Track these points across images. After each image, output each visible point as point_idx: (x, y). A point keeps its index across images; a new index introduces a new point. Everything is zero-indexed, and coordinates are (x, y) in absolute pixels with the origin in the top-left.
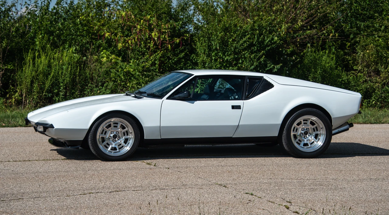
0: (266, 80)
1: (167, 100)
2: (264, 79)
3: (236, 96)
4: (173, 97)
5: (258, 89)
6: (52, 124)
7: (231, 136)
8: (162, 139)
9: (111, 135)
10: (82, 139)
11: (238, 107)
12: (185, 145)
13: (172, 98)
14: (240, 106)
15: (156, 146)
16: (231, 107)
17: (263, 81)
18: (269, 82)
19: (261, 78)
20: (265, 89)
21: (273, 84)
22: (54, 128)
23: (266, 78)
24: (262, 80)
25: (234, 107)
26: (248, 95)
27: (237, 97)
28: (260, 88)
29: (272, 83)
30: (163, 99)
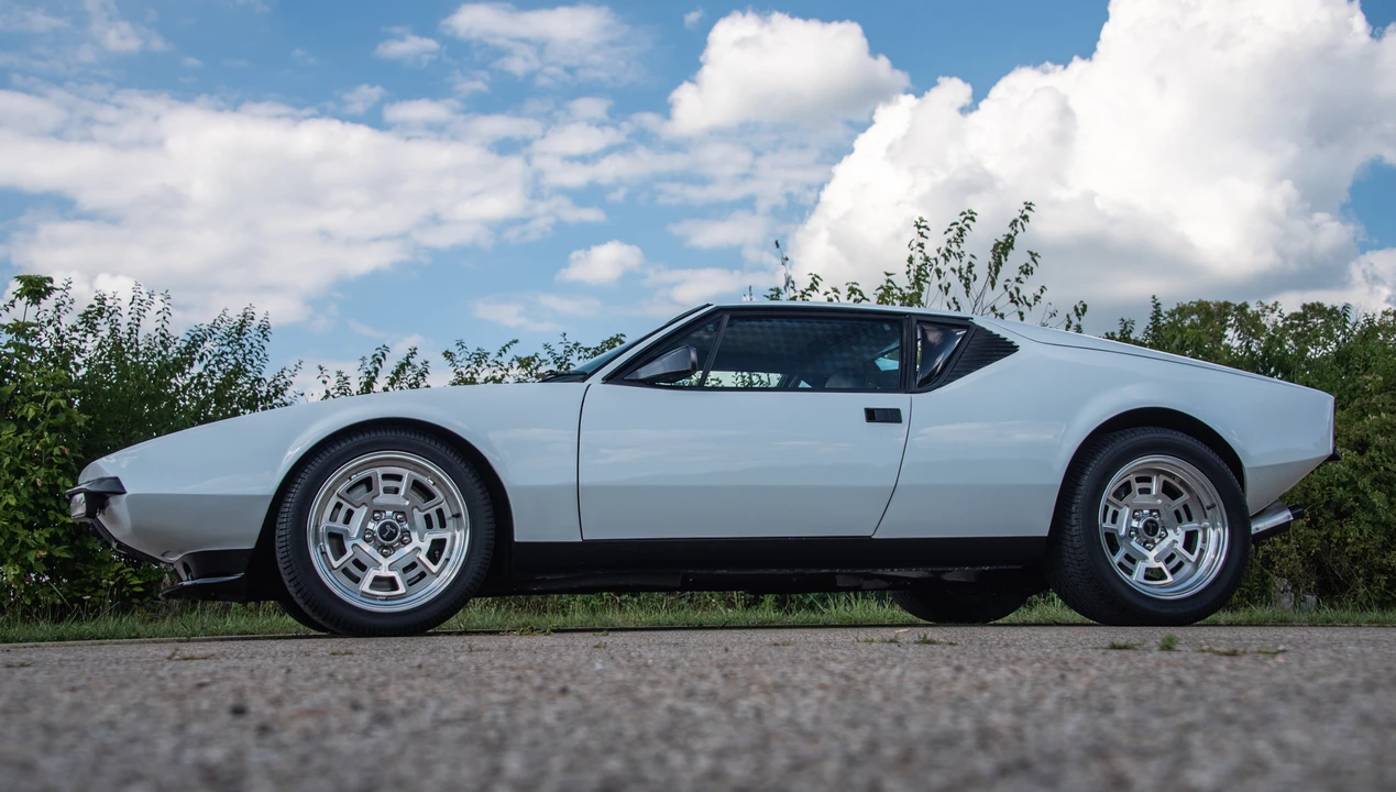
0: (983, 329)
2: (977, 325)
4: (629, 377)
6: (116, 479)
7: (868, 533)
9: (371, 526)
10: (249, 545)
11: (893, 416)
13: (625, 380)
14: (897, 412)
16: (863, 415)
17: (974, 333)
18: (999, 335)
19: (965, 323)
21: (1011, 343)
22: (125, 492)
24: (971, 330)
25: (872, 415)
29: (1010, 339)
30: (587, 382)
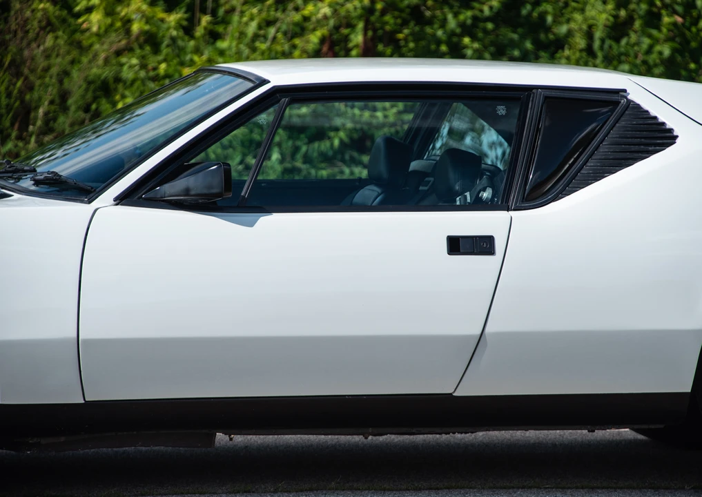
0: (638, 107)
1: (119, 206)
2: (629, 101)
3: (484, 190)
4: (150, 195)
5: (593, 153)
8: (89, 405)
11: (482, 245)
12: (220, 437)
13: (145, 199)
14: (490, 240)
15: (63, 439)
16: (443, 245)
17: (622, 114)
18: (655, 118)
19: (614, 98)
20: (628, 155)
21: (671, 130)
23: (638, 101)
24: (619, 110)
25: (456, 245)
26: (538, 186)
27: (486, 195)
28: (601, 150)
29: (669, 125)
30: (95, 204)
